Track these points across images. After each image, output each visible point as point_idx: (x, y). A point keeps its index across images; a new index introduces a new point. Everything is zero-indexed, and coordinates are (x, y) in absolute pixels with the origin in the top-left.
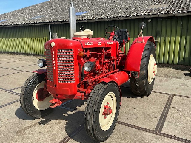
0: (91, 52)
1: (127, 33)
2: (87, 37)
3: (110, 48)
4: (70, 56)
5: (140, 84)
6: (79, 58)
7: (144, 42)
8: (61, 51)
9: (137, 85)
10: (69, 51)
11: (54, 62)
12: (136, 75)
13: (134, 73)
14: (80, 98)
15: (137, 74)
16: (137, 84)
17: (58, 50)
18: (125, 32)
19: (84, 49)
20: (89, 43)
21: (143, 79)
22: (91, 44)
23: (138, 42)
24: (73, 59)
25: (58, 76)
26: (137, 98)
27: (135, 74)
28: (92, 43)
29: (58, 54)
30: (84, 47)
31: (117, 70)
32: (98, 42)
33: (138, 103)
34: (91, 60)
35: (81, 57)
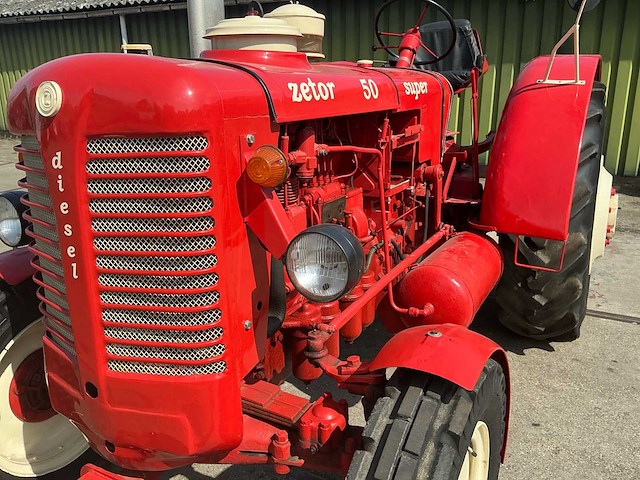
0: (323, 149)
1: (473, 38)
2: (291, 48)
3: (417, 112)
4: (187, 189)
5: (555, 293)
6: (249, 195)
7: (579, 82)
8: (112, 148)
9: (536, 297)
10: (176, 147)
11: (68, 230)
12: (539, 254)
13: (527, 240)
14: (263, 458)
15: (542, 248)
16: (539, 293)
17: (91, 138)
18: (463, 33)
19: (283, 128)
20: (312, 85)
21: (571, 273)
22: (326, 91)
23: (547, 81)
24: (205, 207)
25: (106, 326)
26: (525, 351)
27: (534, 247)
28: (331, 85)
29: (92, 169)
30: (281, 117)
31: (445, 229)
32: (363, 81)
33: (541, 386)
34: (321, 191)
35: (268, 189)
